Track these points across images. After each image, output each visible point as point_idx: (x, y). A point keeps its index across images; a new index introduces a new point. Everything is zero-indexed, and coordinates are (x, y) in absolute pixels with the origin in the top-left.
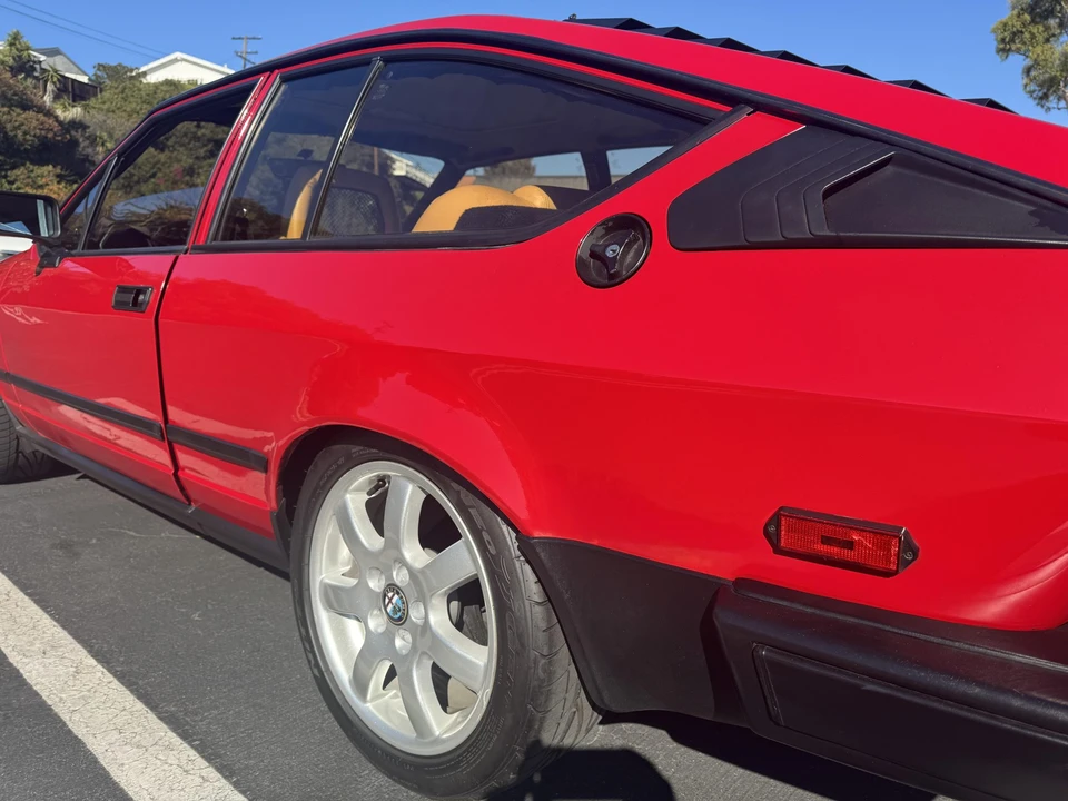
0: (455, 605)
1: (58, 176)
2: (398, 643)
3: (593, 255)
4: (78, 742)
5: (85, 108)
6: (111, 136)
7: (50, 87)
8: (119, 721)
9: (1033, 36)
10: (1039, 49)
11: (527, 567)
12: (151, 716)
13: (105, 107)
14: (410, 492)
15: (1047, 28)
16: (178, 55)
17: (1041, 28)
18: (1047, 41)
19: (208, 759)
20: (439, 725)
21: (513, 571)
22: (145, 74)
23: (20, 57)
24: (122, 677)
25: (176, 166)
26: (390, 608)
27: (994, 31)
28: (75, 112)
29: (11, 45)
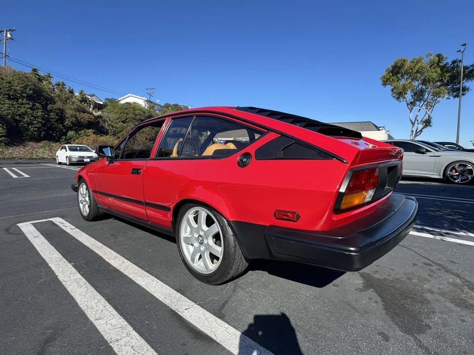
0: (214, 239)
1: (94, 132)
2: (202, 249)
3: (241, 161)
4: (126, 276)
5: (102, 112)
6: (110, 120)
7: (92, 106)
8: (135, 272)
9: (393, 80)
10: (395, 84)
11: (229, 228)
12: (143, 271)
13: (108, 111)
14: (203, 213)
15: (397, 77)
16: (130, 95)
17: (396, 77)
18: (398, 81)
19: (158, 279)
20: (211, 266)
21: (226, 229)
22: (120, 101)
23: (83, 97)
24: (134, 263)
25: (129, 127)
26: (199, 241)
27: (381, 79)
28: (99, 113)
29: (80, 94)
